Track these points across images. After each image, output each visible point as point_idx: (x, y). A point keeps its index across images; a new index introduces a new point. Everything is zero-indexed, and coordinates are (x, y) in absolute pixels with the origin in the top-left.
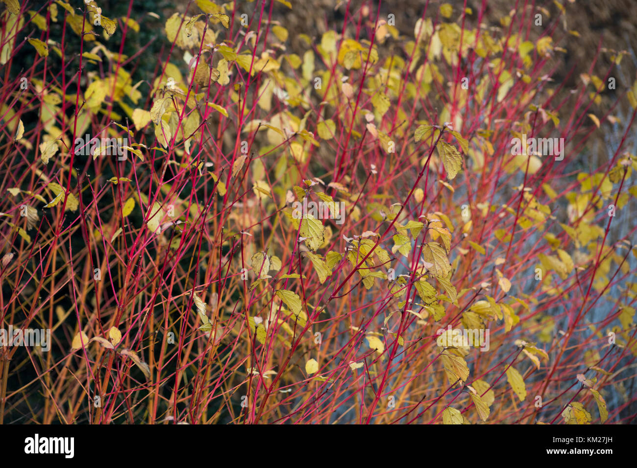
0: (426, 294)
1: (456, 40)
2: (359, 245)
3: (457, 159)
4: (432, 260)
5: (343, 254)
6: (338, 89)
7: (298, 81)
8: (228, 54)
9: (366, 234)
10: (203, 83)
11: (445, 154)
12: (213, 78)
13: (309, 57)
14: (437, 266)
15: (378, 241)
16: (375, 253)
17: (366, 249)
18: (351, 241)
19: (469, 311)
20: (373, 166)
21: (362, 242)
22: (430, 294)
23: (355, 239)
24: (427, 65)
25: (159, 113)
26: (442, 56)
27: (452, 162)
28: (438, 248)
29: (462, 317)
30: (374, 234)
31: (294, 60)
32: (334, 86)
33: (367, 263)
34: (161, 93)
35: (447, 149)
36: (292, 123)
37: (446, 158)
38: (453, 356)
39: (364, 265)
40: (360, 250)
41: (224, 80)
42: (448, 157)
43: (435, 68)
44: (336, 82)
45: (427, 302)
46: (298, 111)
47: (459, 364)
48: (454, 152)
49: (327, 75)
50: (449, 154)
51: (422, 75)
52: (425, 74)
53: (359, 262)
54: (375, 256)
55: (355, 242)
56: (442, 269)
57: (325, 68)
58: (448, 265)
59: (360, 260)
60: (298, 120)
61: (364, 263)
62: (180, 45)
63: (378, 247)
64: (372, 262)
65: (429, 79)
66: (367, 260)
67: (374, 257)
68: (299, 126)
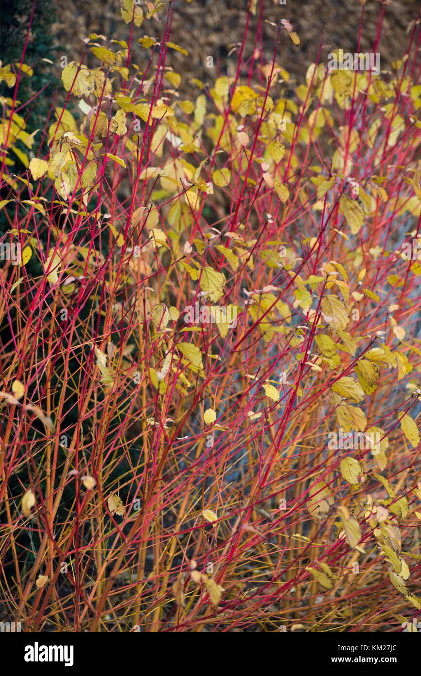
0: (325, 347)
1: (349, 85)
2: (261, 299)
3: (360, 214)
4: (330, 313)
5: (243, 308)
6: (231, 135)
7: (189, 125)
8: (126, 105)
9: (266, 289)
10: (101, 134)
11: (348, 210)
12: (112, 130)
13: (201, 101)
14: (335, 319)
15: (279, 295)
16: (276, 308)
17: (267, 303)
18: (251, 295)
19: (364, 358)
20: (269, 216)
21: (263, 296)
22: (330, 348)
23: (256, 293)
24: (320, 110)
25: (59, 166)
26: (335, 100)
27: (355, 217)
28: (337, 300)
29: (357, 364)
30: (275, 289)
31: (187, 106)
32: (227, 133)
33: (268, 319)
34: (58, 143)
35: (349, 205)
36: (186, 170)
37: (348, 213)
38: (352, 406)
39: (264, 320)
40: (261, 304)
41: (122, 130)
42: (350, 212)
43: (327, 113)
44: (229, 127)
45: (327, 355)
46: (192, 158)
47: (357, 415)
48: (356, 207)
49: (220, 120)
50: (352, 209)
51: (315, 120)
52: (318, 119)
53: (260, 316)
54: (277, 311)
55: (257, 296)
56: (340, 321)
57: (217, 113)
58: (346, 317)
59: (261, 315)
60: (193, 168)
61: (265, 317)
62: (76, 94)
63: (280, 302)
64: (273, 316)
65: (321, 123)
66: (268, 314)
67: (274, 311)
68: (194, 175)
